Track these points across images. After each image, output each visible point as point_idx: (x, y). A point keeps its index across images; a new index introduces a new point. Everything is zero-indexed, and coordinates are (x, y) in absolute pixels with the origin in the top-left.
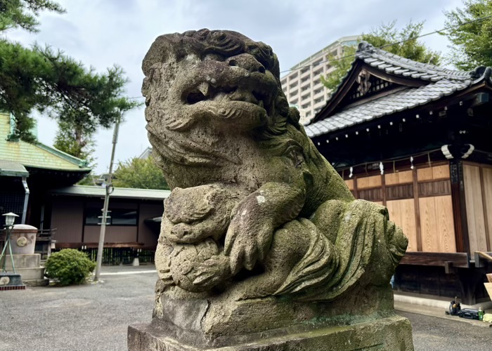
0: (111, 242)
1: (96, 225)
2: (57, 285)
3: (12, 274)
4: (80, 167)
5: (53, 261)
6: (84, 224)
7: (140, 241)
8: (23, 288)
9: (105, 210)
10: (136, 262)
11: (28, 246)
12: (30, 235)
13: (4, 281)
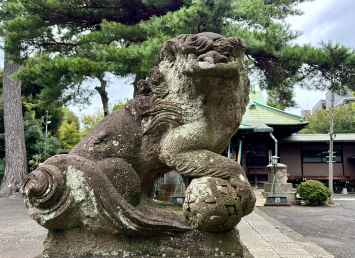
0: (324, 175)
1: (325, 162)
2: (307, 205)
3: (281, 196)
4: (301, 121)
5: (305, 188)
6: (302, 162)
7: (346, 175)
8: (289, 206)
9: (331, 151)
10: (345, 191)
11: (284, 177)
12: (284, 170)
13: (278, 200)
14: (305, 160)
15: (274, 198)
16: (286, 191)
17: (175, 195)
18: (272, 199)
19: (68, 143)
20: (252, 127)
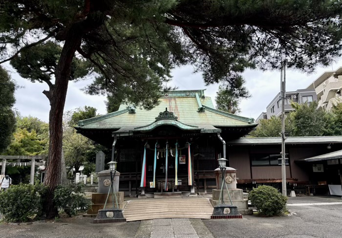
2: (260, 215)
3: (231, 206)
4: (249, 123)
5: (257, 195)
6: (251, 166)
7: (294, 177)
8: (240, 217)
9: (283, 152)
10: (293, 193)
11: (233, 183)
12: (233, 175)
13: (226, 211)
14: (254, 163)
15: (223, 208)
16: (236, 198)
17: (104, 209)
18: (220, 210)
20: (199, 128)
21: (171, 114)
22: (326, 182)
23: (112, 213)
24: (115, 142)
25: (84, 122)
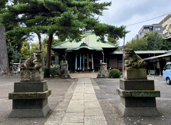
2: (113, 78)
3: (103, 74)
4: (115, 46)
8: (106, 78)
9: (123, 58)
11: (105, 68)
12: (105, 65)
13: (101, 76)
14: (119, 61)
15: (100, 75)
16: (106, 73)
17: (64, 75)
18: (99, 76)
19: (25, 55)
20: (96, 49)
21: (86, 44)
22: (147, 69)
23: (67, 76)
24: (66, 54)
25: (54, 46)
